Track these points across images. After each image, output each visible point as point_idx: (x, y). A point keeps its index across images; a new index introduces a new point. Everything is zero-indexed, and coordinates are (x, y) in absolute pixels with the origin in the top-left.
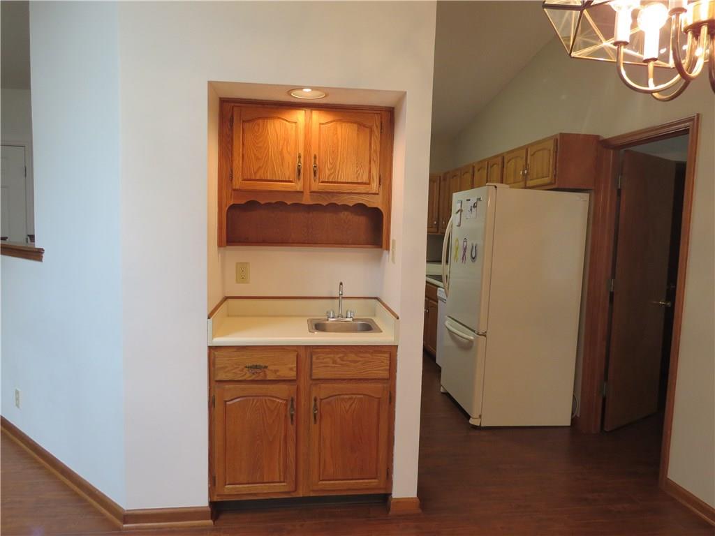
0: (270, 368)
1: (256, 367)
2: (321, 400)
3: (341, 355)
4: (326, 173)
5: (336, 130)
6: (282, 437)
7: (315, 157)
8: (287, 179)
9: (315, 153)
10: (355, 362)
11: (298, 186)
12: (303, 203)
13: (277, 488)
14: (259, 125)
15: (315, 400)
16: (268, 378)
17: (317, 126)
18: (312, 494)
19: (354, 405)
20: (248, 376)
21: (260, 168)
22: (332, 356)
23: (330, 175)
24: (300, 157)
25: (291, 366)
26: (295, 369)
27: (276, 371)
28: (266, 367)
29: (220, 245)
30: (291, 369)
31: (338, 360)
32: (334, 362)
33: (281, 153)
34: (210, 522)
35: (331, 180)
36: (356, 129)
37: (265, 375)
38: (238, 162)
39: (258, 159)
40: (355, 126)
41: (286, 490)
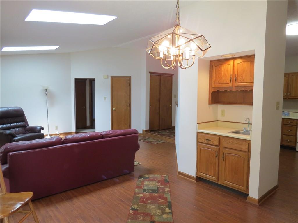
0: (211, 140)
1: (208, 140)
2: (226, 154)
3: (232, 140)
4: (239, 80)
5: (243, 65)
6: (214, 163)
7: (236, 75)
8: (227, 83)
9: (236, 74)
10: (236, 144)
11: (231, 85)
12: (232, 90)
13: (213, 178)
14: (219, 67)
15: (224, 154)
16: (211, 144)
17: (237, 64)
18: (223, 185)
19: (235, 158)
20: (206, 142)
21: (220, 80)
22: (229, 140)
23: (241, 81)
24: (231, 75)
25: (217, 141)
26: (218, 142)
27: (213, 142)
28: (210, 140)
29: (209, 104)
30: (217, 142)
31: (231, 142)
32: (230, 142)
33: (226, 75)
34: (195, 181)
35: (241, 82)
36: (250, 63)
37: (210, 143)
38: (214, 79)
39: (219, 77)
40: (249, 63)
41: (215, 180)
